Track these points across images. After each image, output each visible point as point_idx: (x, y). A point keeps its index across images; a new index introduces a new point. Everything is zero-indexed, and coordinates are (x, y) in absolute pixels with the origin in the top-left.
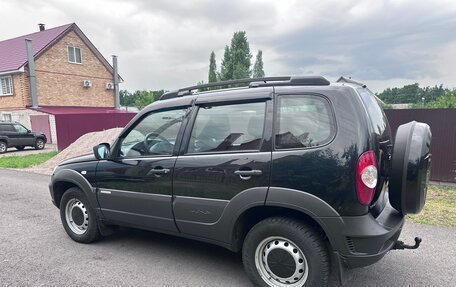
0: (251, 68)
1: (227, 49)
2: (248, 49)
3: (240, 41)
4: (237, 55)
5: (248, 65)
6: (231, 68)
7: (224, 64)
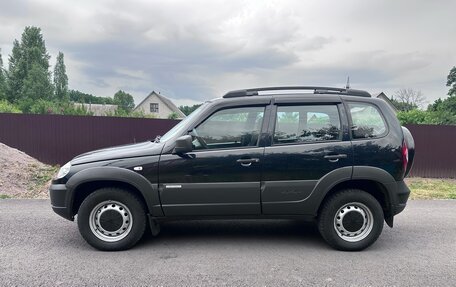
0: (51, 69)
1: (17, 44)
2: (44, 49)
3: (33, 38)
4: (31, 53)
5: (46, 66)
6: (24, 66)
7: (12, 60)
